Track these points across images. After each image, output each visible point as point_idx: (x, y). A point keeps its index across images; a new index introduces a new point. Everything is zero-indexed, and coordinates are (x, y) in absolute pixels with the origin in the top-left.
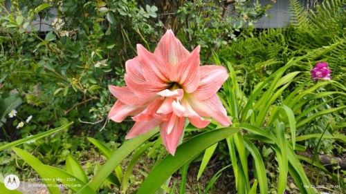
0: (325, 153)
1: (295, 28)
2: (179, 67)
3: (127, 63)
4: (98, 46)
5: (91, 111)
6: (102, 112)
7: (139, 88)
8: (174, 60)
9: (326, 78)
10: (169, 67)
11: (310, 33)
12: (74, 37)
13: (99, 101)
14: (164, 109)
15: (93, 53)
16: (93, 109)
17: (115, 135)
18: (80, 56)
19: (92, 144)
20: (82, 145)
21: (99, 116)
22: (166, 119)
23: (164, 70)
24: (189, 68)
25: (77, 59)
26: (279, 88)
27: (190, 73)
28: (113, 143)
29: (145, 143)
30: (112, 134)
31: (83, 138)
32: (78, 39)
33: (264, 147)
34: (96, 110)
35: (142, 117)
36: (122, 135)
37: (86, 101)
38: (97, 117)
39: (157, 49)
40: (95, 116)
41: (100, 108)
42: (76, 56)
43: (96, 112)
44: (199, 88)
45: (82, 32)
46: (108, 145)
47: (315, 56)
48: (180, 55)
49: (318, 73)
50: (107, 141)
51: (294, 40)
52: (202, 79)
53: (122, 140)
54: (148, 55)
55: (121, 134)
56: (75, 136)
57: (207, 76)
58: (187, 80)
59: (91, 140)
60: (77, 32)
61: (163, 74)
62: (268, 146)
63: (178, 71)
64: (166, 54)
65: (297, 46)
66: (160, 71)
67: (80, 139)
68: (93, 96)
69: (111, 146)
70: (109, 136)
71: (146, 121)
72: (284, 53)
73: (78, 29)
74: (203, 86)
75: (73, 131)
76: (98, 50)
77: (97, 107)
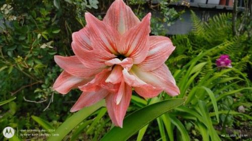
0: (228, 126)
1: (195, 34)
2: (129, 36)
3: (74, 35)
4: (44, 30)
5: (36, 91)
6: (46, 93)
7: (87, 57)
8: (123, 29)
9: (229, 66)
10: (117, 36)
11: (206, 38)
12: (21, 22)
13: (43, 83)
14: (112, 78)
15: (39, 36)
16: (37, 90)
17: (58, 116)
18: (27, 38)
19: (37, 123)
20: (28, 124)
21: (43, 96)
22: (114, 90)
23: (112, 39)
24: (138, 36)
25: (23, 41)
26: (193, 75)
27: (140, 42)
28: (55, 122)
29: (83, 121)
30: (55, 114)
31: (29, 118)
32: (25, 23)
33: (185, 122)
34: (41, 91)
35: (90, 87)
36: (64, 115)
37: (32, 84)
38: (42, 97)
39: (106, 17)
40: (40, 96)
41: (44, 90)
42: (23, 38)
43: (41, 93)
44: (147, 58)
45: (29, 18)
46: (51, 124)
47: (211, 54)
48: (130, 22)
49: (222, 63)
50: (50, 121)
51: (195, 43)
52: (151, 49)
53: (63, 119)
54: (97, 23)
55: (62, 114)
56: (21, 117)
57: (155, 47)
58: (135, 50)
59: (36, 119)
60: (25, 17)
61: (111, 44)
62: (188, 121)
63: (127, 40)
64: (115, 21)
65: (198, 47)
66: (109, 40)
67: (26, 119)
68: (38, 80)
69: (54, 125)
70: (52, 117)
71: (93, 92)
72: (189, 51)
73: (26, 15)
74: (151, 56)
75: (20, 113)
76: (45, 32)
77: (42, 89)
